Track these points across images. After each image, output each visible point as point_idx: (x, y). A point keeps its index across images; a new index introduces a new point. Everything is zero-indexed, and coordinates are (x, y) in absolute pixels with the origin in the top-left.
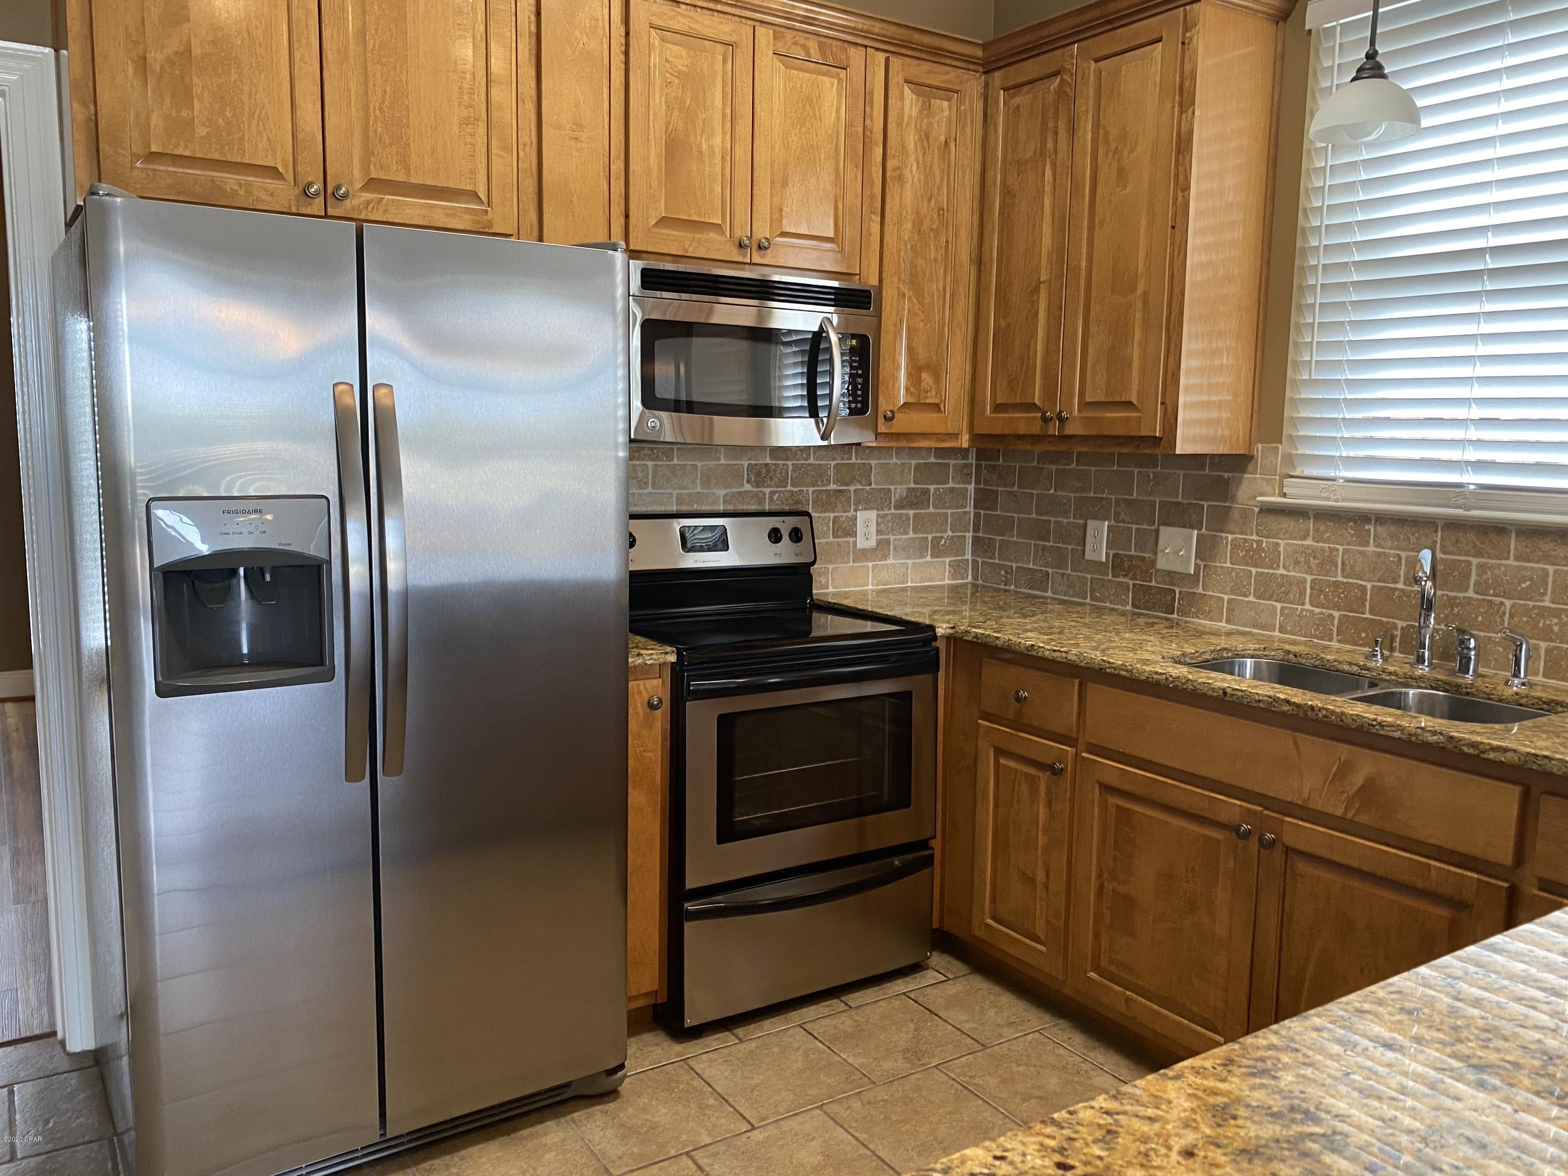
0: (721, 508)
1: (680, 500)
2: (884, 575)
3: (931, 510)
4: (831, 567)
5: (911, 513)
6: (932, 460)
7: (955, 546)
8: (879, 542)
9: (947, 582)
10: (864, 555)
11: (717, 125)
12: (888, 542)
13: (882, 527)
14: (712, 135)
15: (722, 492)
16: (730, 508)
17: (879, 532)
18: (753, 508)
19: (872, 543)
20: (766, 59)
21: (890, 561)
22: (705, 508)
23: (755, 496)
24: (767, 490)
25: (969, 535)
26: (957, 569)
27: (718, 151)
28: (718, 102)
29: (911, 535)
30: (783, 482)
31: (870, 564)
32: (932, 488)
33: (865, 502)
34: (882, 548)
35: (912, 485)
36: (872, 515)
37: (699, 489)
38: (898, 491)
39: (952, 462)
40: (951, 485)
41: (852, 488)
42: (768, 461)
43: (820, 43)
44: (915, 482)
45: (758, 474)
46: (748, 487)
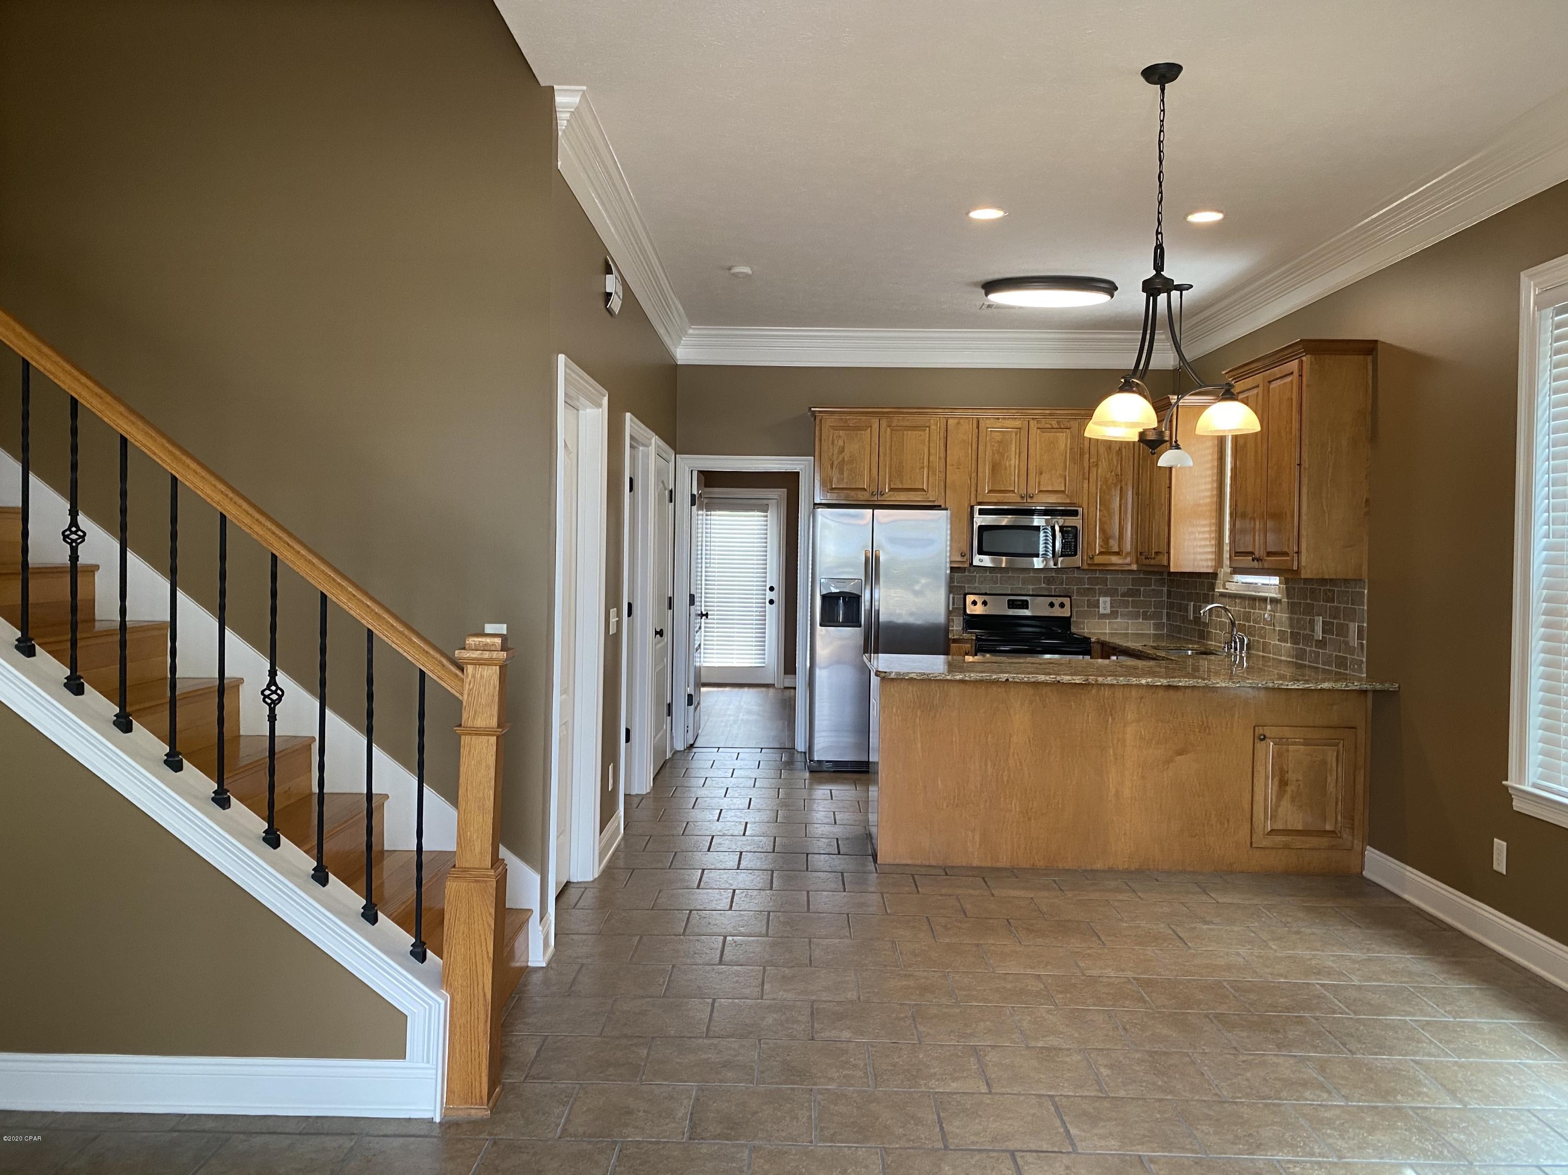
0: (1031, 593)
1: (1012, 589)
2: (1115, 626)
3: (1142, 598)
4: (1086, 621)
5: (1130, 599)
6: (1142, 576)
7: (1156, 616)
8: (1112, 612)
9: (1152, 632)
10: (1104, 616)
11: (1013, 456)
12: (1117, 612)
13: (1114, 605)
14: (1010, 460)
15: (1032, 587)
16: (1035, 593)
17: (1111, 607)
18: (1046, 594)
19: (1108, 611)
20: (1034, 430)
21: (1119, 620)
22: (1023, 593)
23: (1047, 589)
24: (1053, 587)
25: (1165, 611)
26: (1158, 626)
27: (1013, 465)
28: (1013, 449)
29: (1130, 609)
30: (1062, 583)
31: (1107, 621)
32: (1142, 589)
33: (1105, 595)
34: (1113, 614)
35: (1131, 587)
36: (1108, 599)
37: (1020, 586)
38: (1122, 589)
39: (1153, 577)
40: (1153, 587)
41: (1097, 587)
42: (1054, 575)
43: (1058, 422)
44: (1132, 585)
45: (1049, 580)
46: (1044, 585)
